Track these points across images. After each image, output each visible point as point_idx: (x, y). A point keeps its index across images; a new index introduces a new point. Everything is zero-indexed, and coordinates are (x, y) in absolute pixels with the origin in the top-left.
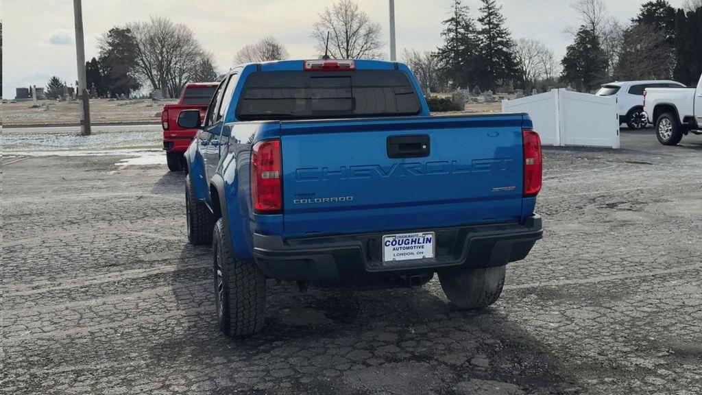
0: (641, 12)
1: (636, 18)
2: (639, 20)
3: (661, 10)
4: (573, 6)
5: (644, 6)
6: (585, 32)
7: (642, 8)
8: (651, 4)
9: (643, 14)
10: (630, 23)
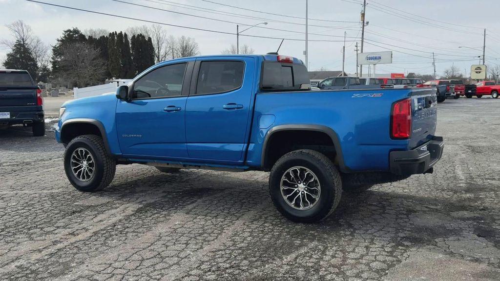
0: (63, 36)
1: (60, 39)
2: (62, 41)
3: (77, 35)
4: (7, 26)
5: (65, 32)
6: (20, 44)
7: (64, 33)
8: (69, 31)
9: (65, 37)
10: (56, 42)
